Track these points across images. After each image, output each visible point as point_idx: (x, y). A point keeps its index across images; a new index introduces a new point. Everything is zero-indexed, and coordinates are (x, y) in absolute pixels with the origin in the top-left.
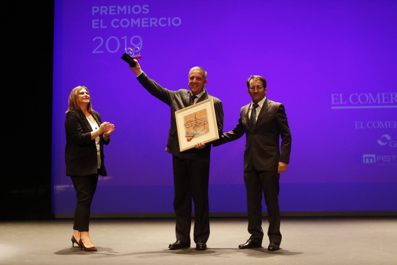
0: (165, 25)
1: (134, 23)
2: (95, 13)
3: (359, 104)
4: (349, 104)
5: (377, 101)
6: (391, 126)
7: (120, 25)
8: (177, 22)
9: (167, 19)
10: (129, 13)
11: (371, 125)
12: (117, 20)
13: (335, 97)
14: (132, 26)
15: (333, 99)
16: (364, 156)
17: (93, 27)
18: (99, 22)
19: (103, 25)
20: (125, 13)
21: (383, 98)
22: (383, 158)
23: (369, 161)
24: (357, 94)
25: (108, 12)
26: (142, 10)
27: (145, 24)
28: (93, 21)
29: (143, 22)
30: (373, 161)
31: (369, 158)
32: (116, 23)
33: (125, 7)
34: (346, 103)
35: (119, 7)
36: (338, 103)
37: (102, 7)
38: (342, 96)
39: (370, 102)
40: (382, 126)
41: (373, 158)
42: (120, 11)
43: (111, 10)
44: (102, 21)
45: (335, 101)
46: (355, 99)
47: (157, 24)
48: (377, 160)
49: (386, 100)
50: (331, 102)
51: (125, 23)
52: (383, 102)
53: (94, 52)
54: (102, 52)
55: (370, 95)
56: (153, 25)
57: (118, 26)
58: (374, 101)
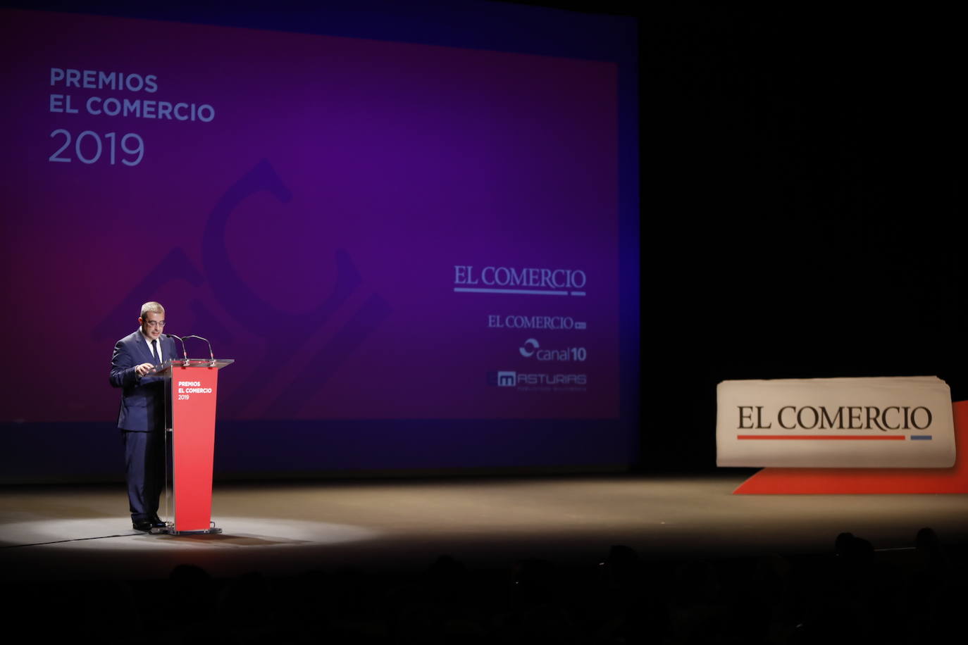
0: (185, 118)
1: (128, 110)
2: (56, 82)
3: (496, 286)
4: (481, 285)
5: (522, 282)
6: (540, 325)
7: (102, 109)
8: (206, 113)
9: (190, 108)
10: (121, 88)
11: (511, 321)
12: (99, 100)
13: (461, 271)
14: (125, 114)
15: (457, 274)
16: (500, 374)
17: (52, 109)
18: (64, 101)
19: (72, 107)
20: (113, 87)
21: (531, 277)
22: (527, 378)
23: (507, 383)
24: (493, 268)
25: (81, 81)
26: (145, 85)
27: (149, 113)
28: (53, 97)
29: (146, 109)
30: (512, 383)
31: (507, 377)
32: (96, 106)
33: (113, 75)
34: (476, 282)
35: (102, 75)
36: (464, 282)
37: (69, 72)
38: (472, 270)
39: (512, 284)
40: (527, 324)
41: (511, 377)
42: (104, 82)
43: (86, 79)
44: (68, 98)
45: (461, 278)
46: (490, 276)
47: (172, 114)
48: (519, 381)
49: (535, 281)
50: (455, 279)
51: (112, 107)
52: (531, 284)
53: (53, 158)
54: (68, 160)
55: (513, 270)
56: (164, 115)
57: (98, 112)
58: (518, 282)
